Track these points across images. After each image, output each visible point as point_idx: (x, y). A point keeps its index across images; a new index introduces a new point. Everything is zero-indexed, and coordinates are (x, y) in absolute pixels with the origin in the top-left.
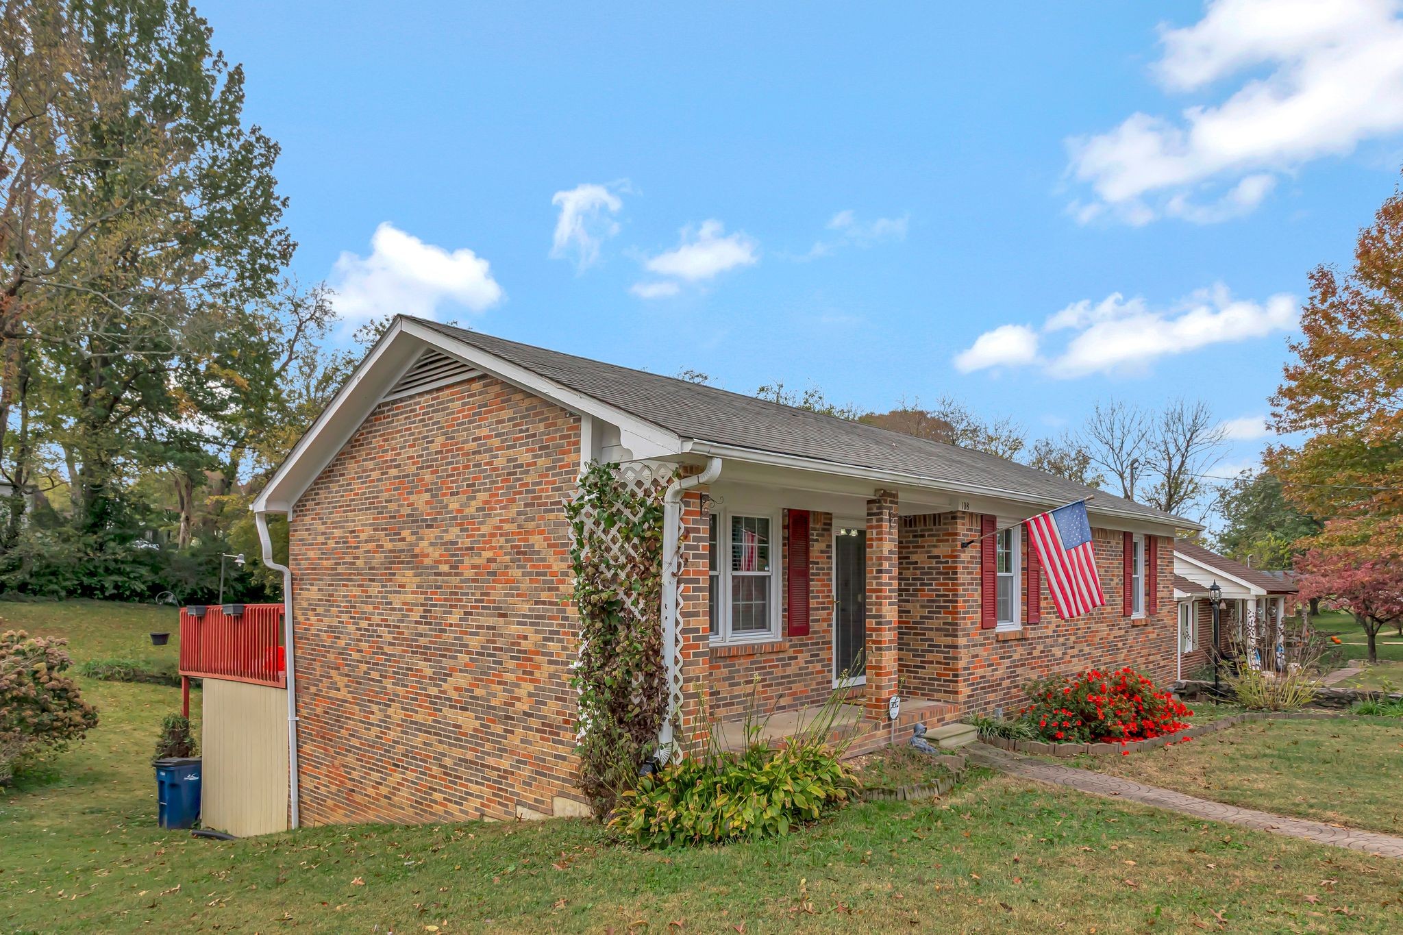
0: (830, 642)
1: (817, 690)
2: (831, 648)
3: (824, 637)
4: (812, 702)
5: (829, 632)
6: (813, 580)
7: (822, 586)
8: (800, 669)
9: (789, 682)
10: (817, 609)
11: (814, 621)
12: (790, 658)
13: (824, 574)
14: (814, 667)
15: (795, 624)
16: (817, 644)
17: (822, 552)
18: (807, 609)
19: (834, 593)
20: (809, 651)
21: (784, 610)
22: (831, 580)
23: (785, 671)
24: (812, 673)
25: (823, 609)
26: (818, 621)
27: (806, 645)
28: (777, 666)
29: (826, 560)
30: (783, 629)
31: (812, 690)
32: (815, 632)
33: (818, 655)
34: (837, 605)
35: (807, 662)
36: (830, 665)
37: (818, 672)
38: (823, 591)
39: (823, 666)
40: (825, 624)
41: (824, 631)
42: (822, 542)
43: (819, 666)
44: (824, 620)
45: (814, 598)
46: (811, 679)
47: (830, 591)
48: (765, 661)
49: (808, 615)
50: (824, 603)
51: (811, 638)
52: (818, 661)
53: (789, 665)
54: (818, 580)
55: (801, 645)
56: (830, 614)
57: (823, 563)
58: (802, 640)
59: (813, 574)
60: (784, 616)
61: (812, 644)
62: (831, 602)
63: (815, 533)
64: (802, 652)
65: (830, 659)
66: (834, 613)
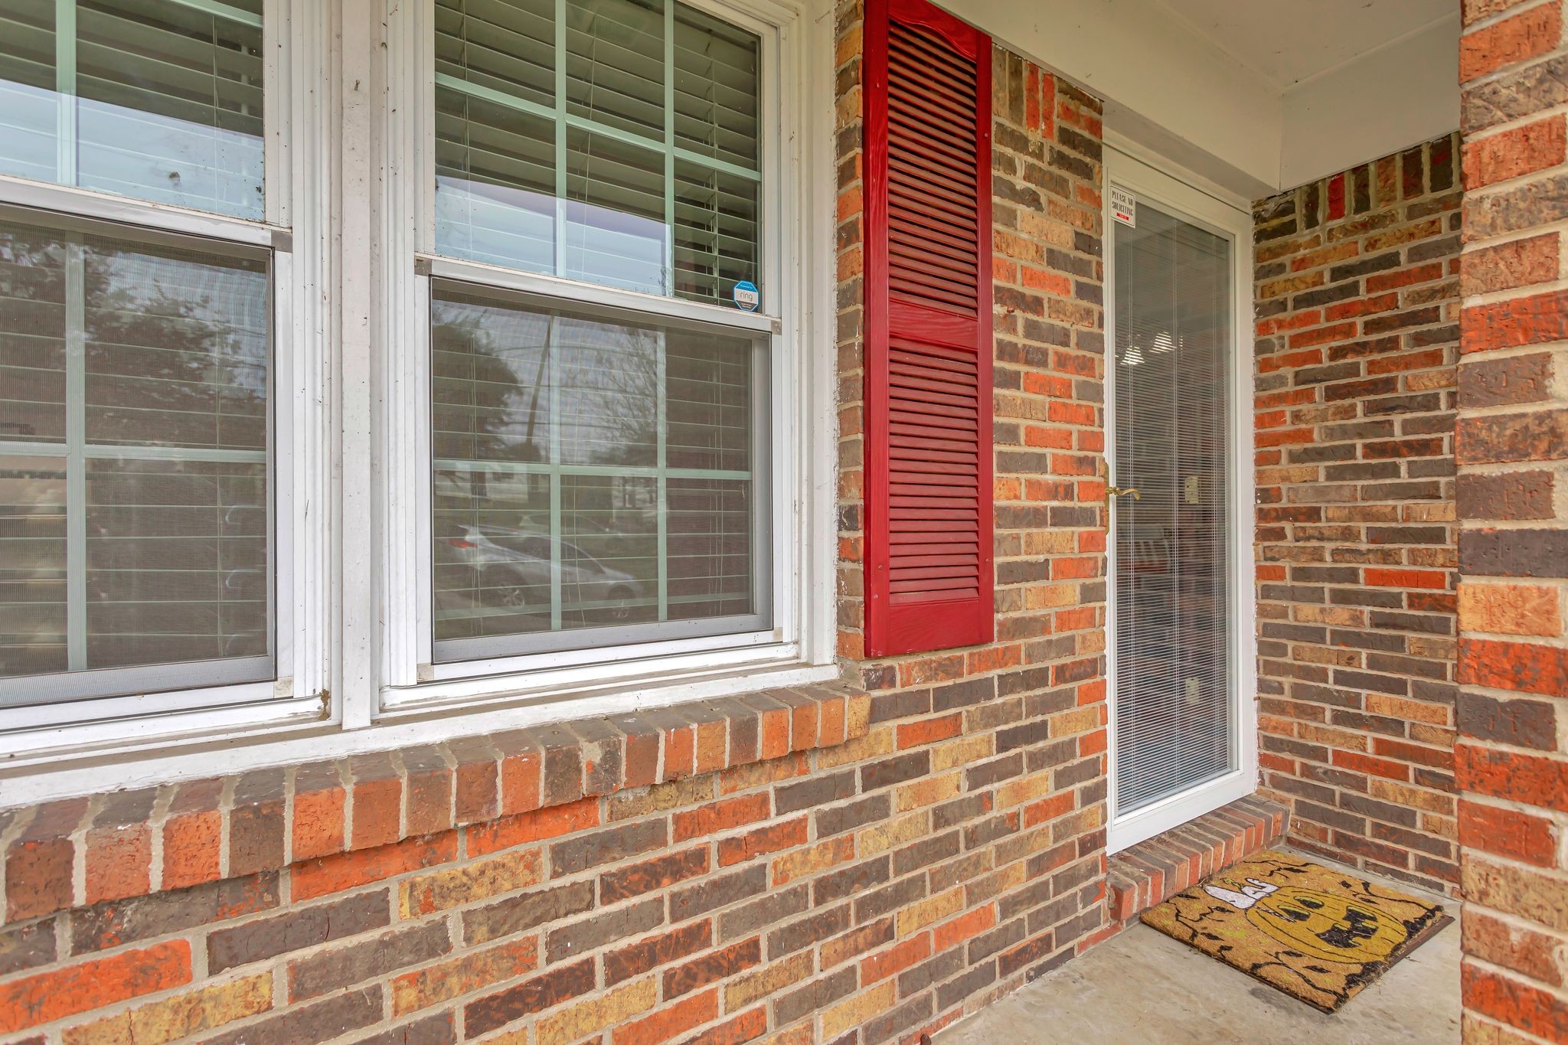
0: (1094, 667)
1: (1036, 894)
2: (1099, 692)
3: (1067, 645)
4: (1009, 964)
5: (1092, 620)
6: (1012, 380)
7: (1053, 413)
8: (941, 817)
9: (878, 903)
10: (1035, 518)
11: (1012, 573)
12: (879, 774)
13: (1062, 362)
14: (1019, 792)
15: (908, 594)
16: (1038, 678)
17: (1054, 258)
18: (982, 514)
19: (1109, 455)
20: (993, 717)
21: (846, 518)
22: (1097, 393)
23: (844, 849)
24: (1010, 823)
25: (1062, 518)
26: (1037, 571)
27: (981, 690)
28: (794, 833)
29: (1071, 300)
30: (843, 615)
31: (1009, 907)
32: (1022, 627)
33: (1038, 732)
34: (1122, 503)
35: (978, 777)
36: (1095, 768)
37: (1037, 813)
38: (1065, 440)
39: (1062, 780)
40: (1070, 592)
41: (1065, 620)
42: (1061, 214)
43: (1042, 784)
44: (1068, 569)
45: (1011, 463)
46: (1002, 854)
47: (1094, 441)
48: (688, 826)
49: (983, 547)
50: (1068, 492)
51: (1007, 656)
52: (1037, 761)
53: (878, 809)
54: (1043, 386)
55: (943, 698)
56: (1094, 542)
57: (1058, 309)
58: (952, 668)
59: (1009, 352)
60: (844, 550)
61: (1008, 684)
62: (1099, 491)
63: (1021, 160)
64: (952, 727)
65: (1096, 742)
66: (1111, 539)
